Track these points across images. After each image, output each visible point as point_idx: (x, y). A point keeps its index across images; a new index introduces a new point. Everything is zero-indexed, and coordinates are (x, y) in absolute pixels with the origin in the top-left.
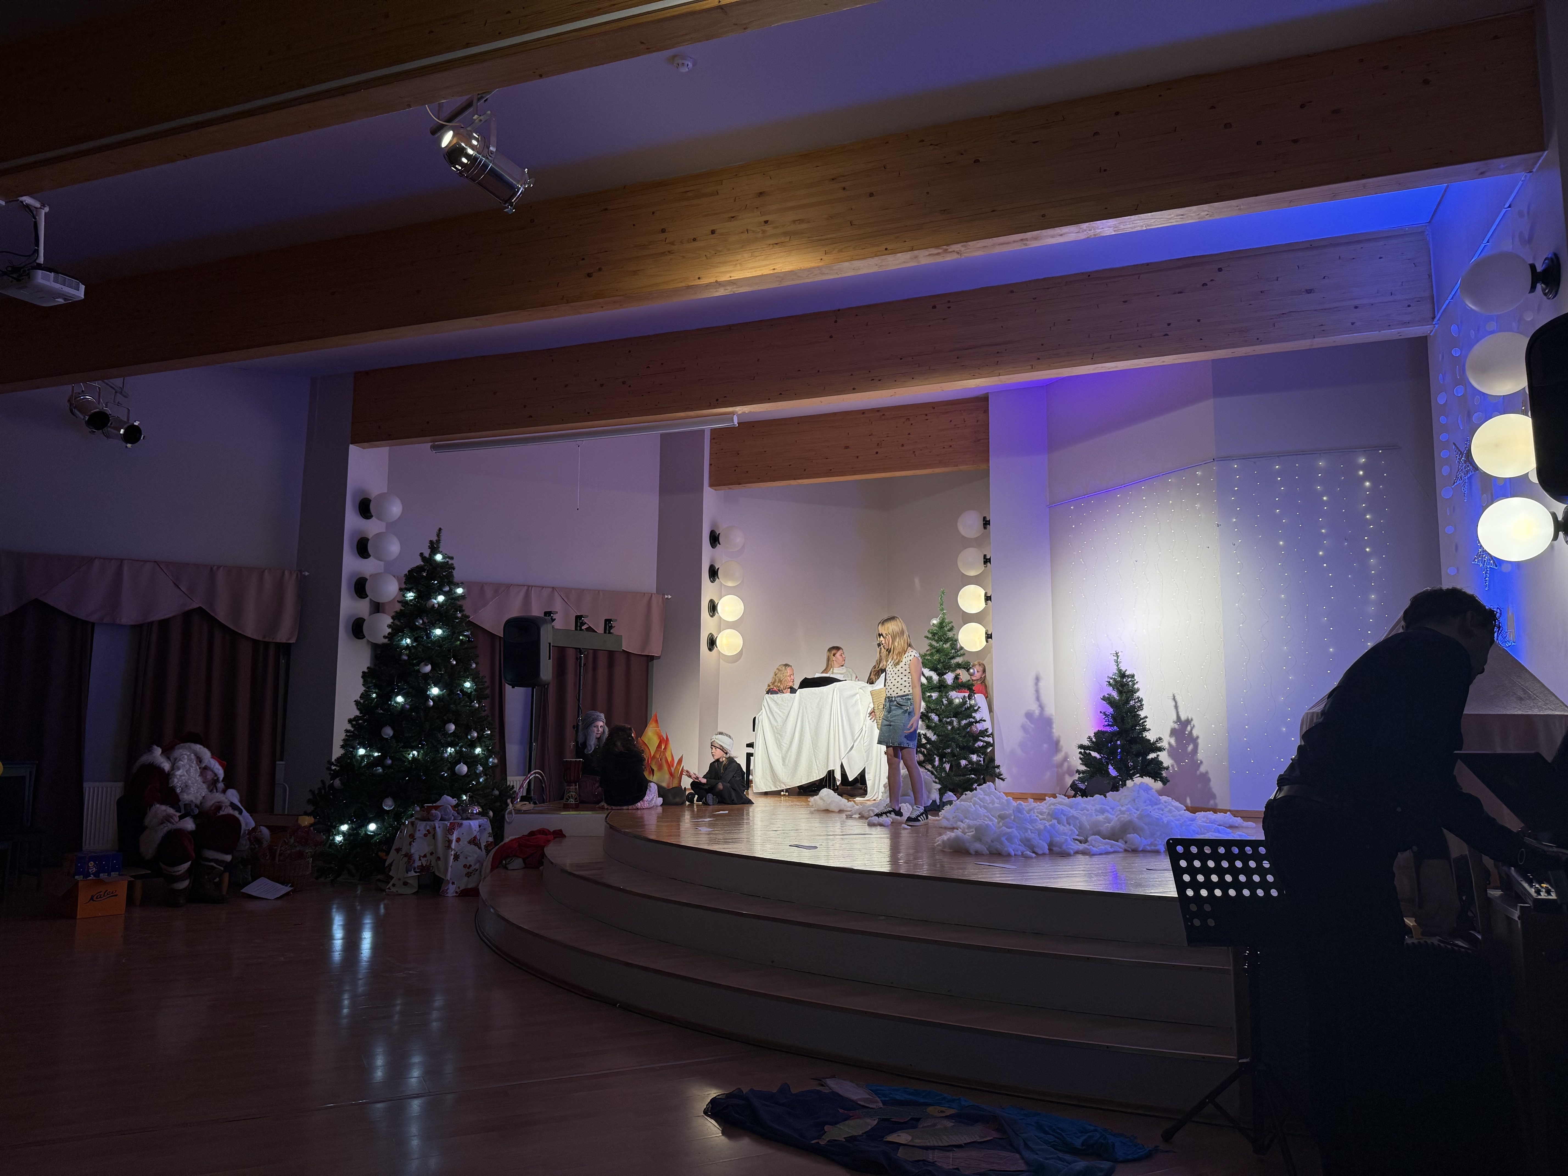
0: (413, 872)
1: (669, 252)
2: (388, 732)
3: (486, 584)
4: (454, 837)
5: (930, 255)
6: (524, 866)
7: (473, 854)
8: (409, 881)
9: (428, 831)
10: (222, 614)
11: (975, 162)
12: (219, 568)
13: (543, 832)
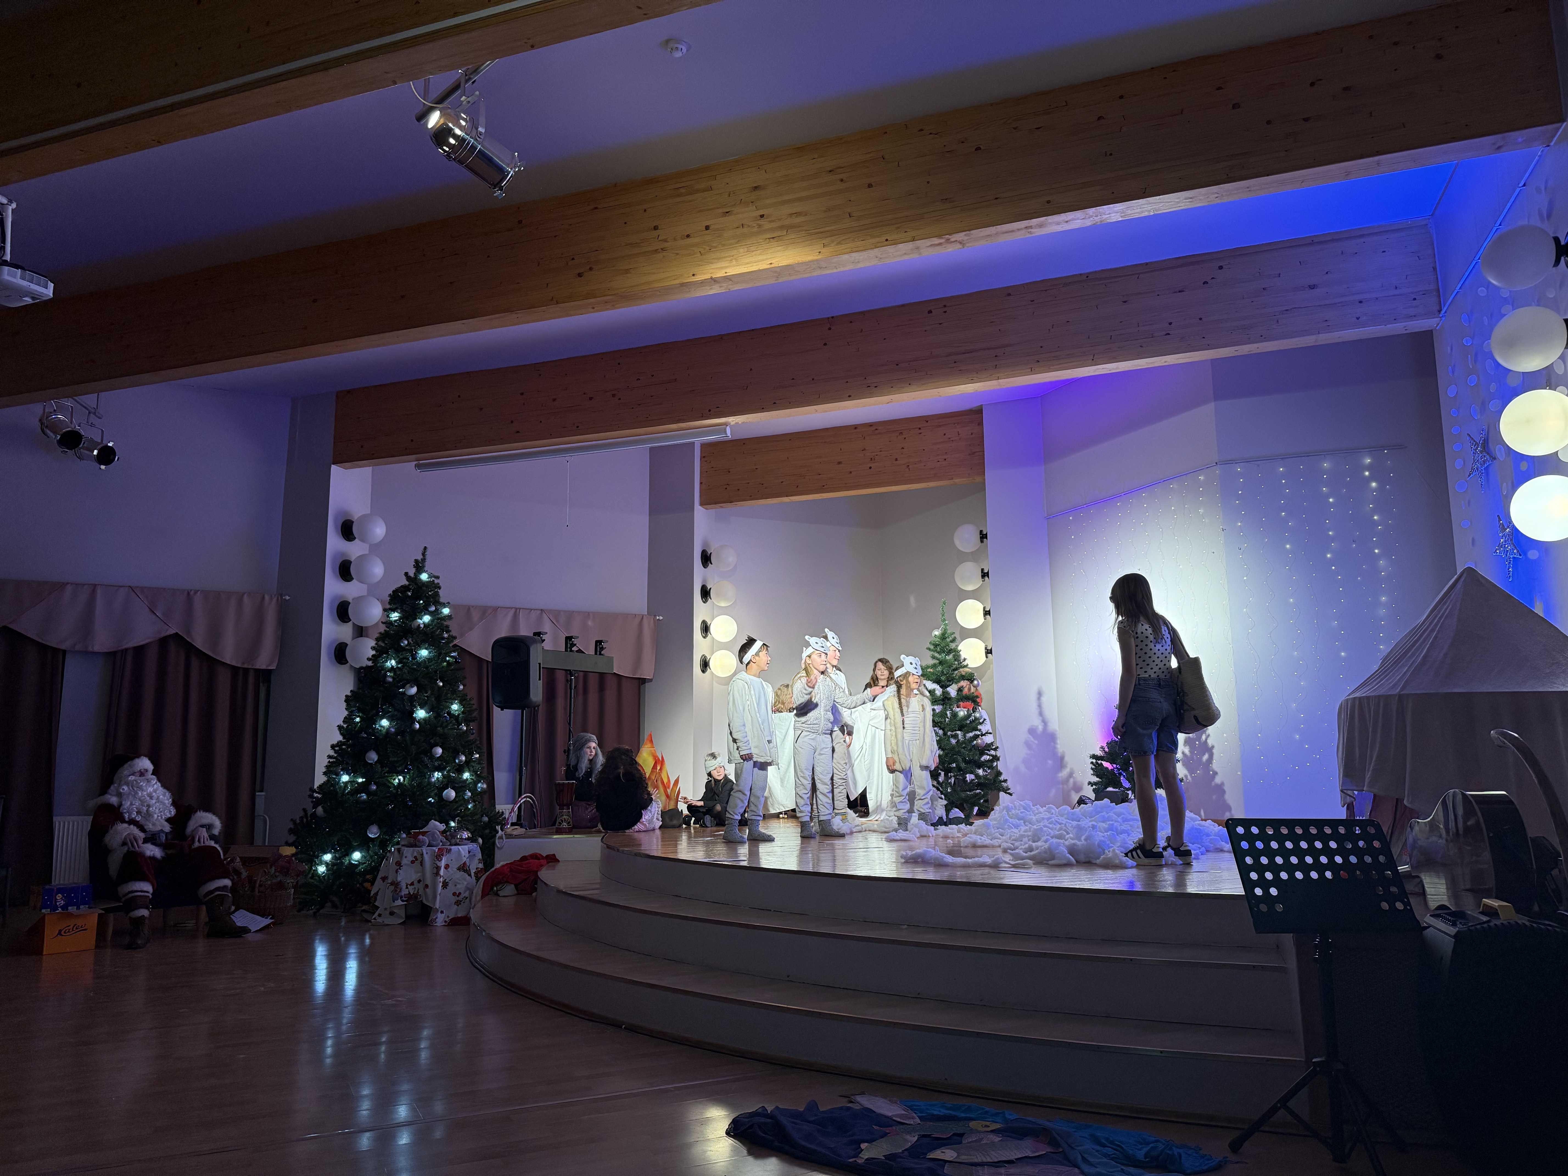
0: (399, 900)
1: (662, 249)
2: (373, 757)
3: (473, 607)
4: (443, 864)
5: (931, 245)
6: (516, 892)
7: (464, 882)
8: (395, 911)
9: (415, 857)
10: (199, 641)
11: (976, 150)
12: (196, 592)
13: (535, 856)
